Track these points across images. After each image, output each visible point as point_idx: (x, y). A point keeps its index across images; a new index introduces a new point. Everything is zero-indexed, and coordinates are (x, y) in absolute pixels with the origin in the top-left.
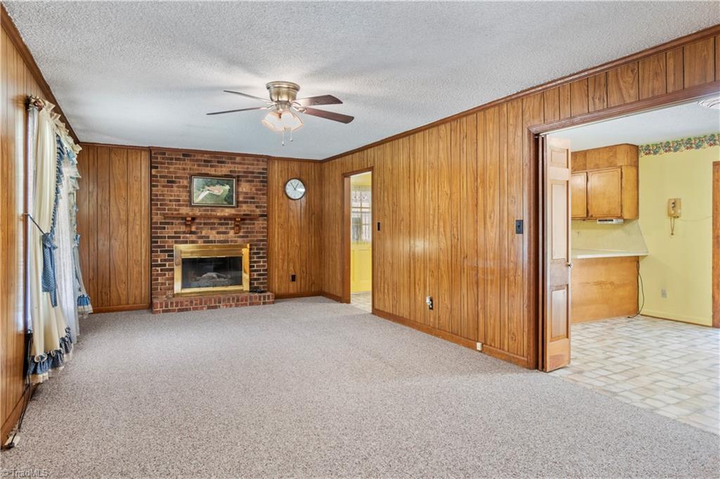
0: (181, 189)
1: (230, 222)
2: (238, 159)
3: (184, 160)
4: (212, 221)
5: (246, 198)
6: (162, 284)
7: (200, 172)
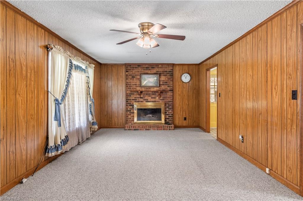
0: (137, 80)
1: (157, 93)
2: (160, 66)
3: (138, 68)
4: (149, 93)
5: (164, 83)
6: (130, 118)
7: (144, 72)
